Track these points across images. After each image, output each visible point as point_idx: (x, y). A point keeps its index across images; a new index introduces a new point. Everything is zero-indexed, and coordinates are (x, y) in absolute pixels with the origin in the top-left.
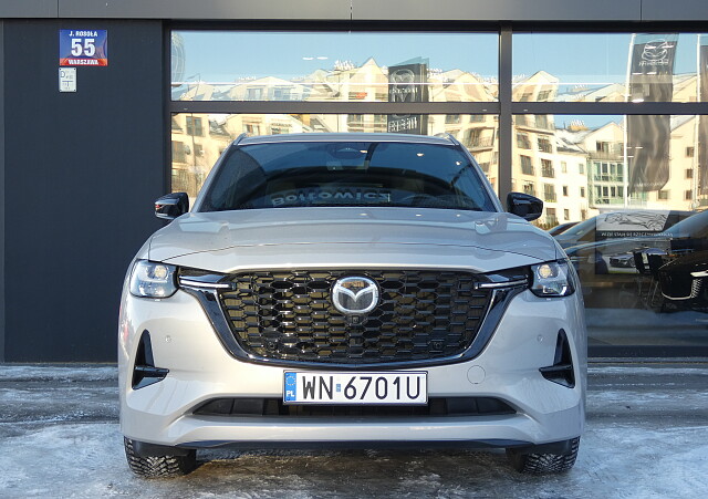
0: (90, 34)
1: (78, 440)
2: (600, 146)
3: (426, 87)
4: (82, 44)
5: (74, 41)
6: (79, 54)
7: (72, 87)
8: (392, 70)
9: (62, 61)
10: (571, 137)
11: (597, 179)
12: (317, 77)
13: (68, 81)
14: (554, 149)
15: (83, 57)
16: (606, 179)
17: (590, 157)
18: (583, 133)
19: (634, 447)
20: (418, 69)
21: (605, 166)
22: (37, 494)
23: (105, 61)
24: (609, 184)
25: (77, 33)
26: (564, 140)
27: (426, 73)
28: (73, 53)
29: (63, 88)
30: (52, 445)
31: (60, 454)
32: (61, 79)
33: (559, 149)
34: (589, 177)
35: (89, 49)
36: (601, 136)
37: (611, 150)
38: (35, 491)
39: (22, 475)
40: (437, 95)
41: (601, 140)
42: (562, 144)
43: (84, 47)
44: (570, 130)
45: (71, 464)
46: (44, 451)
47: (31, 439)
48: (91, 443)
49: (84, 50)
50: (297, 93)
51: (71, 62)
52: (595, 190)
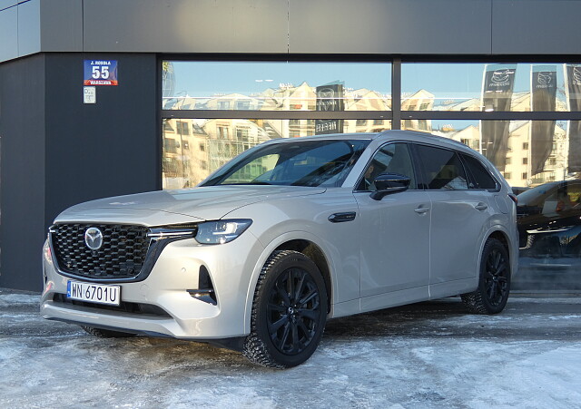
0: (105, 63)
1: (92, 350)
3: (342, 100)
4: (100, 70)
5: (94, 68)
6: (98, 77)
7: (93, 100)
8: (318, 89)
9: (85, 82)
12: (267, 94)
13: (90, 96)
15: (100, 79)
18: (452, 133)
20: (337, 88)
22: (60, 390)
23: (116, 82)
25: (96, 63)
27: (342, 91)
28: (94, 76)
29: (86, 101)
30: (72, 354)
32: (85, 95)
35: (105, 74)
36: (464, 135)
37: (471, 145)
38: (59, 387)
39: (50, 376)
40: (350, 106)
41: (464, 137)
43: (101, 72)
48: (100, 352)
49: (101, 74)
50: (254, 105)
51: (92, 83)
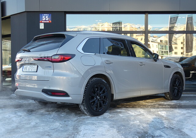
0: (47, 15)
1: (50, 112)
3: (121, 27)
5: (43, 16)
6: (44, 20)
7: (43, 28)
9: (40, 21)
10: (154, 39)
11: (161, 49)
13: (42, 26)
14: (150, 41)
15: (45, 20)
17: (159, 44)
18: (157, 38)
20: (119, 23)
21: (162, 46)
22: (43, 126)
23: (51, 21)
24: (163, 50)
28: (43, 19)
29: (41, 28)
30: (44, 113)
31: (46, 116)
32: (40, 26)
34: (159, 48)
35: (47, 19)
37: (163, 42)
41: (161, 40)
42: (152, 40)
43: (46, 18)
44: (154, 37)
45: (49, 118)
51: (42, 22)
52: (160, 52)
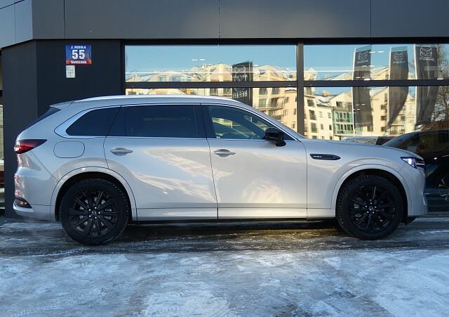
0: (82, 47)
1: (83, 264)
2: (338, 104)
3: (252, 74)
4: (78, 53)
5: (74, 51)
6: (76, 58)
7: (73, 76)
9: (67, 62)
10: (324, 99)
11: (337, 121)
13: (71, 72)
14: (315, 105)
15: (79, 59)
16: (341, 121)
17: (334, 109)
18: (329, 97)
19: (381, 262)
20: (247, 65)
21: (341, 114)
22: (62, 296)
23: (90, 61)
24: (343, 123)
25: (76, 47)
26: (320, 100)
28: (73, 57)
29: (68, 76)
30: (68, 268)
31: (73, 272)
32: (67, 71)
33: (318, 105)
34: (333, 119)
35: (82, 55)
36: (338, 99)
37: (344, 106)
38: (61, 294)
39: (53, 285)
41: (338, 101)
42: (319, 103)
43: (79, 54)
44: (323, 96)
45: (80, 278)
46: (65, 271)
47: (57, 264)
48: (89, 266)
49: (79, 55)
50: (184, 79)
51: (72, 62)
52: (336, 126)
